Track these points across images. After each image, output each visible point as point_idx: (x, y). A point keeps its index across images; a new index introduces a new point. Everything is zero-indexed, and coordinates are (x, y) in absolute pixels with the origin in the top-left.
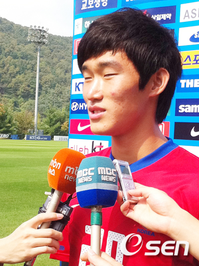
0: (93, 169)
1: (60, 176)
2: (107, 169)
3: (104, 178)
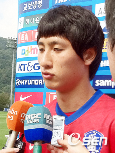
0: (40, 114)
1: (17, 121)
2: (49, 116)
3: (47, 122)
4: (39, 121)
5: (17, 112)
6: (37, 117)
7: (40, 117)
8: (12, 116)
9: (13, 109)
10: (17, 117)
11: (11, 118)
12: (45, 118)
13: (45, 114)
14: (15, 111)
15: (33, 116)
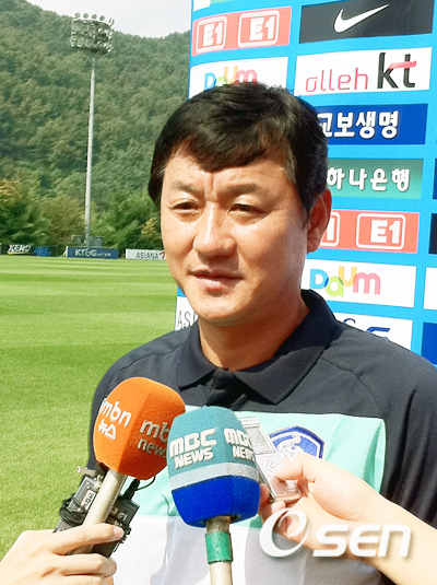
0: (212, 431)
1: (128, 443)
2: (240, 433)
3: (237, 452)
4: (211, 455)
5: (129, 415)
6: (205, 443)
7: (214, 442)
8: (112, 426)
9: (117, 403)
10: (128, 433)
11: (111, 432)
12: (228, 441)
13: (226, 431)
14: (125, 413)
15: (191, 442)
